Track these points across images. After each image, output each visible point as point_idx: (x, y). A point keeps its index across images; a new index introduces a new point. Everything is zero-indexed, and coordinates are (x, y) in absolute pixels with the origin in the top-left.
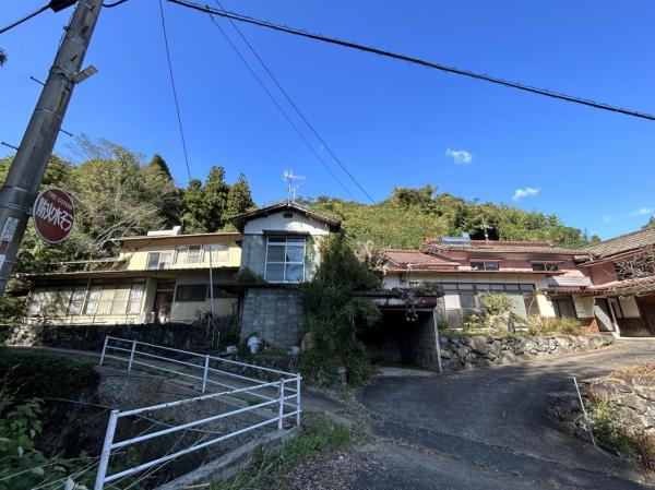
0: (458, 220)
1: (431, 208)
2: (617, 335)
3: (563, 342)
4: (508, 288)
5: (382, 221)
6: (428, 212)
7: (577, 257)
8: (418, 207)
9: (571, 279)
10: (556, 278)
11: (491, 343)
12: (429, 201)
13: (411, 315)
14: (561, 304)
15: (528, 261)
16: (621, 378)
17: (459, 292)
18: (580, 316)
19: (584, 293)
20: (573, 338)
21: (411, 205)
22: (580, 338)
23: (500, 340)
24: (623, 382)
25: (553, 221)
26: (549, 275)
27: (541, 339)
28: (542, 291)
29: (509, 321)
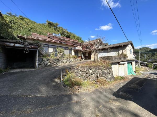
1: (57, 29)
2: (84, 59)
3: (72, 60)
4: (66, 48)
7: (81, 44)
8: (53, 28)
9: (79, 48)
10: (76, 47)
11: (56, 60)
14: (76, 53)
15: (72, 43)
16: (77, 66)
17: (53, 48)
18: (79, 55)
19: (80, 51)
20: (75, 59)
21: (52, 27)
22: (76, 59)
23: (58, 59)
26: (75, 47)
27: (68, 59)
28: (73, 50)
29: (62, 55)
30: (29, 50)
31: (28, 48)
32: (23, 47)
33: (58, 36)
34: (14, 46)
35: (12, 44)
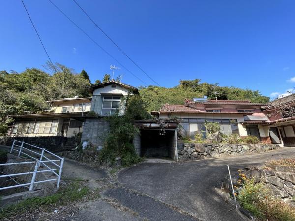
0: (209, 93)
1: (197, 89)
3: (246, 147)
4: (223, 121)
5: (174, 95)
6: (196, 91)
7: (262, 107)
9: (257, 117)
10: (249, 116)
11: (206, 147)
12: (196, 86)
13: (162, 132)
14: (252, 130)
15: (236, 109)
16: (269, 166)
17: (198, 123)
18: (261, 135)
19: (264, 124)
20: (252, 145)
21: (188, 88)
22: (256, 146)
23: (211, 146)
24: (270, 169)
25: (256, 93)
26: (245, 115)
27: (234, 146)
28: (241, 123)
29: (218, 136)
30: (165, 131)
31: (165, 128)
32: (158, 128)
33: (202, 101)
34: (150, 127)
35: (148, 125)
